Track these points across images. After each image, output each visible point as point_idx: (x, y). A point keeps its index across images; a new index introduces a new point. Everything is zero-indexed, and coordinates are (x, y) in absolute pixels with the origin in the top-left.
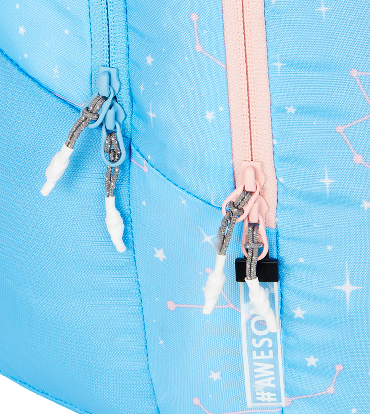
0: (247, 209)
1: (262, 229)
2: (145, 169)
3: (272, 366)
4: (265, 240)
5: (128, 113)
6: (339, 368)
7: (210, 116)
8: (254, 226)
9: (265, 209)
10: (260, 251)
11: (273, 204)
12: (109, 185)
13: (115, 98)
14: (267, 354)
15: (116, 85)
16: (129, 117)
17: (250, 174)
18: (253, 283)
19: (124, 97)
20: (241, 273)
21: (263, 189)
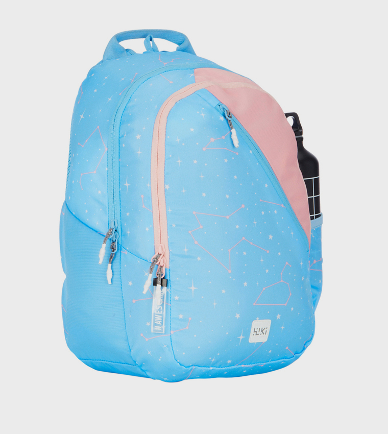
0: (159, 260)
1: (164, 269)
2: (126, 253)
3: (161, 317)
4: (164, 272)
5: (120, 235)
6: (190, 319)
7: (147, 229)
8: (161, 267)
9: (165, 261)
10: (162, 275)
11: (168, 260)
12: (110, 260)
13: (116, 230)
14: (160, 312)
15: (116, 225)
16: (120, 237)
17: (160, 248)
18: (159, 286)
19: (119, 230)
20: (155, 283)
21: (164, 253)
